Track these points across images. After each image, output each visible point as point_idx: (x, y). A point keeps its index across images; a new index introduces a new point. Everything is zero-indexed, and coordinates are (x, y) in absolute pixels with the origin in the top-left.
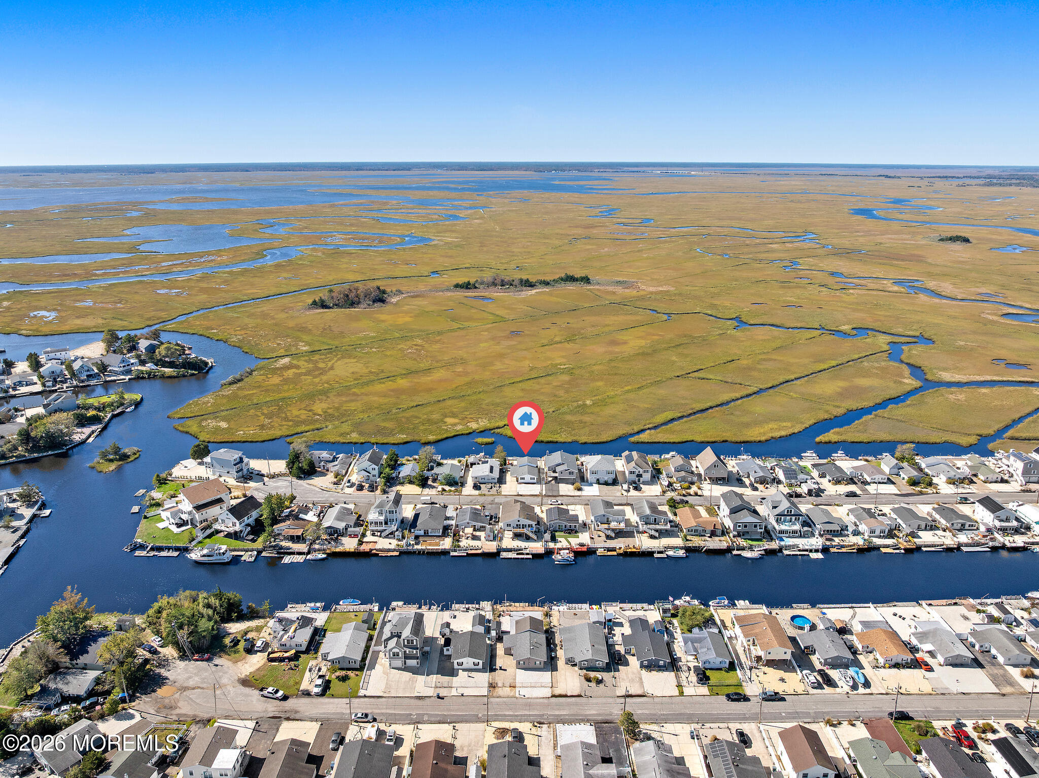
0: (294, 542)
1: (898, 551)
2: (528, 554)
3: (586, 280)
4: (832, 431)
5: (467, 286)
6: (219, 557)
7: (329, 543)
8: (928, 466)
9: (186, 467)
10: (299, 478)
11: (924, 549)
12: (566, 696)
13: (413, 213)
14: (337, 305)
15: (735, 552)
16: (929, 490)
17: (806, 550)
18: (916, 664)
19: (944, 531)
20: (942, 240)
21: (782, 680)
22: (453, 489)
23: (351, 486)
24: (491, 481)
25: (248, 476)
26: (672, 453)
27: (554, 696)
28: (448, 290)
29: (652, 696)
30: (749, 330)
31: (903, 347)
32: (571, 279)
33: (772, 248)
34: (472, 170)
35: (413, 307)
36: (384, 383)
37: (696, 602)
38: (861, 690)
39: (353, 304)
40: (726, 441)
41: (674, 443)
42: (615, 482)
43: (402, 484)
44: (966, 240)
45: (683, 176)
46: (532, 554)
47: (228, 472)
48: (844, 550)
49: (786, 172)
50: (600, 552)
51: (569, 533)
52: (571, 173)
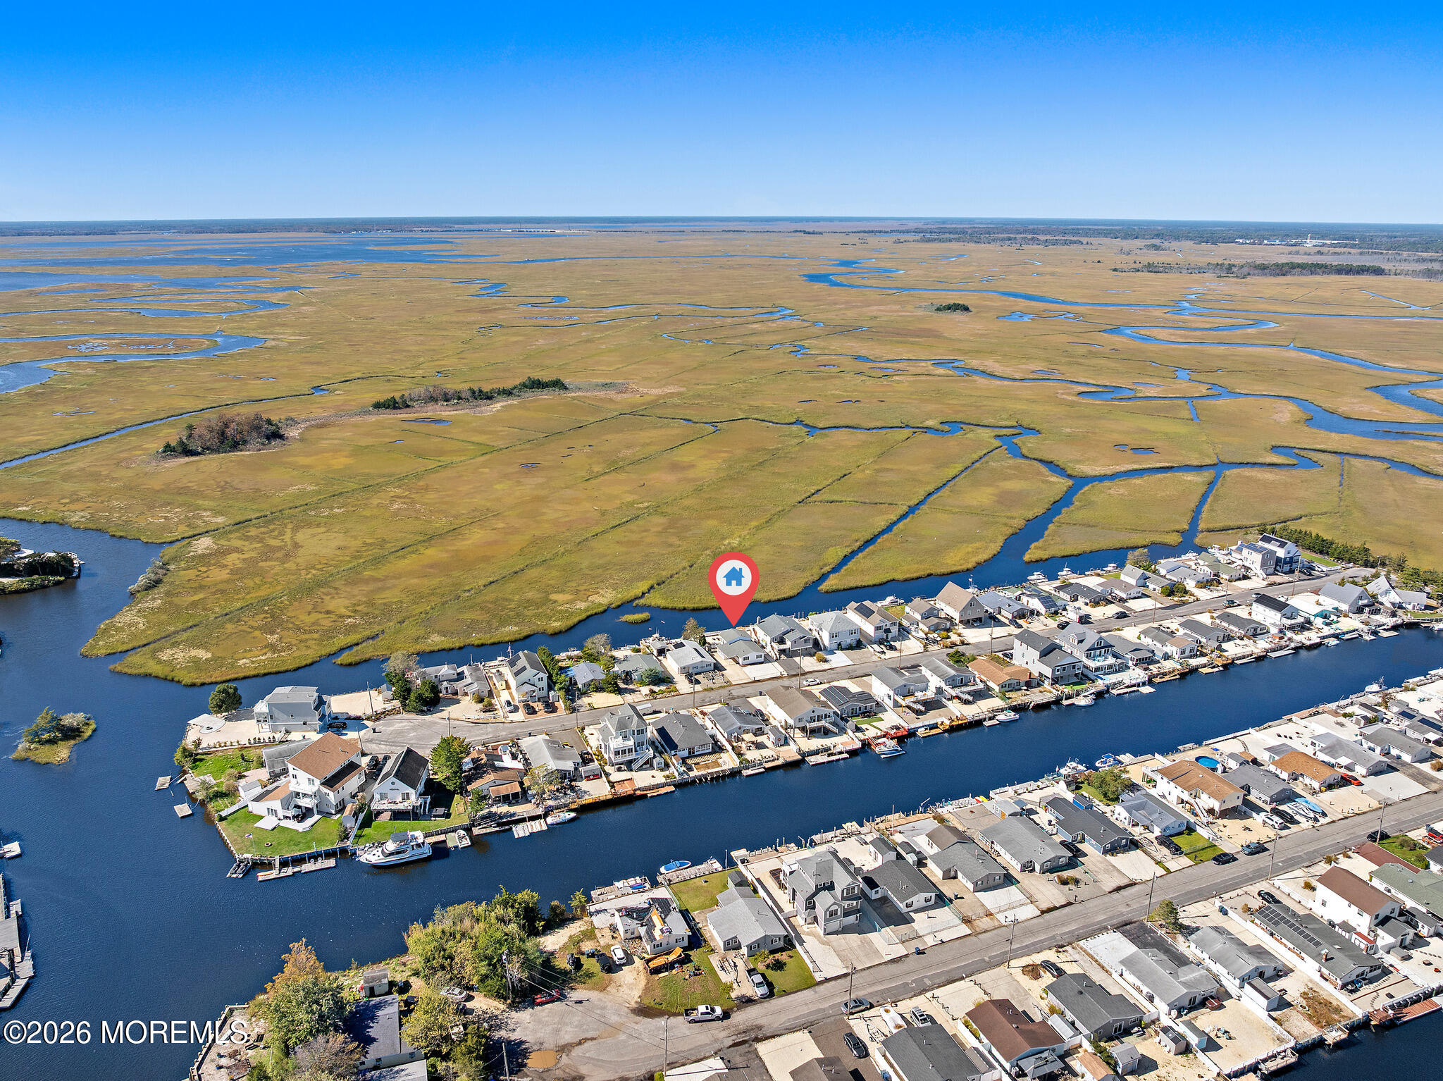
0: (510, 804)
1: (1216, 669)
2: (841, 753)
3: (558, 384)
4: (1033, 546)
5: (392, 405)
6: (417, 851)
7: (565, 794)
8: (1169, 572)
9: (209, 728)
10: (422, 712)
11: (1239, 662)
12: (1055, 908)
13: (193, 301)
14: (207, 449)
15: (1065, 702)
16: (1186, 598)
17: (1134, 686)
18: (1345, 781)
19: (1242, 639)
20: (938, 309)
21: (1246, 829)
22: (663, 688)
23: (516, 709)
24: (706, 669)
25: (337, 725)
26: (889, 599)
27: (1043, 912)
28: (367, 413)
29: (1142, 883)
30: (826, 435)
31: (1015, 441)
32: (537, 385)
33: (754, 329)
34: (222, 231)
35: (336, 442)
36: (404, 557)
37: (1081, 767)
38: (1323, 821)
39: (235, 446)
40: (931, 575)
41: (874, 585)
42: (859, 645)
43: (585, 694)
44: (966, 309)
45: (548, 236)
46: (847, 752)
47: (305, 724)
48: (1167, 678)
49: (682, 229)
50: (921, 732)
51: (869, 716)
52: (379, 234)
